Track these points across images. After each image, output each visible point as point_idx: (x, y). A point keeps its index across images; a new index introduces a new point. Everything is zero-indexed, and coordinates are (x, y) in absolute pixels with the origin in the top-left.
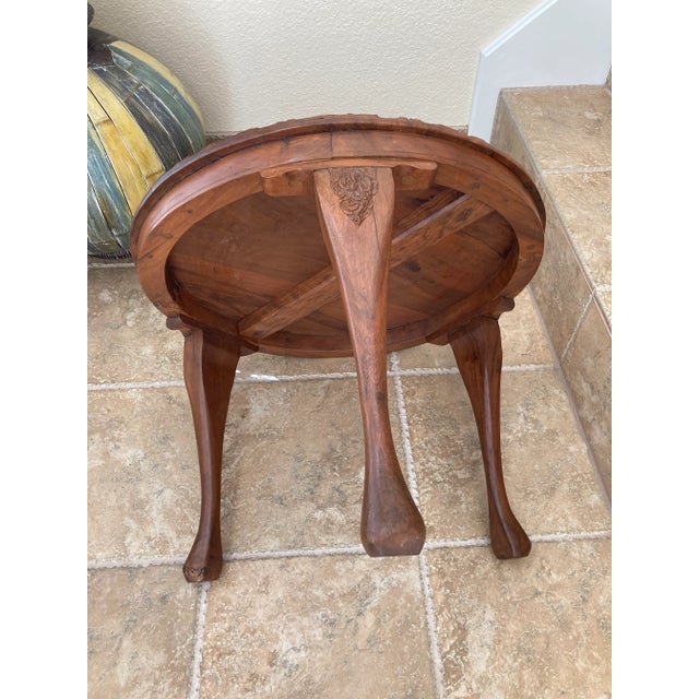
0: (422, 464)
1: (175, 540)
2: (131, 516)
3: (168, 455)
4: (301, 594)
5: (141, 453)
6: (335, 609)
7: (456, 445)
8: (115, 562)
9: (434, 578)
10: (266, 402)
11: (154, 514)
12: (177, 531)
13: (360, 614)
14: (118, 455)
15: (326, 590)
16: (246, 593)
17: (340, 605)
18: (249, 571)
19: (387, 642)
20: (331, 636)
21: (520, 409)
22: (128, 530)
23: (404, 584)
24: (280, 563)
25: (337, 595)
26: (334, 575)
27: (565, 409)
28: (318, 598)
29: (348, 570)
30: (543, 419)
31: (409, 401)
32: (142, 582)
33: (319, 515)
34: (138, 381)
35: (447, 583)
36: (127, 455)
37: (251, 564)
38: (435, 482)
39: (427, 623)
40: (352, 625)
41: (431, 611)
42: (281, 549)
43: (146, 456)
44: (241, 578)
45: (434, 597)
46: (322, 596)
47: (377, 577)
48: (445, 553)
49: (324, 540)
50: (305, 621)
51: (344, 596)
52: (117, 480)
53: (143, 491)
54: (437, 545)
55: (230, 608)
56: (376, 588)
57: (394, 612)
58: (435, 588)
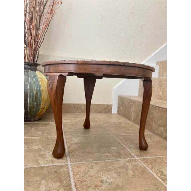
0: (128, 146)
2: (39, 157)
4: (105, 168)
5: (41, 147)
6: (118, 170)
8: (34, 166)
9: (146, 163)
10: (78, 139)
11: (48, 156)
13: (126, 171)
14: (32, 147)
15: (113, 167)
16: (86, 169)
18: (85, 165)
19: (139, 175)
20: (119, 175)
21: (148, 138)
22: (39, 160)
23: (137, 165)
24: (95, 163)
25: (117, 168)
26: (114, 164)
28: (111, 169)
29: (118, 163)
30: (155, 139)
31: (119, 138)
32: (46, 169)
34: (37, 137)
35: (150, 164)
36: (36, 147)
39: (149, 172)
40: (125, 173)
41: (149, 170)
42: (94, 161)
43: (42, 147)
44: (83, 166)
45: (148, 167)
46: (112, 168)
47: (128, 164)
48: (145, 159)
49: (107, 158)
50: (109, 173)
51: (119, 168)
52: (33, 151)
53: (43, 153)
54: (142, 158)
55: (81, 172)
56: (129, 166)
57: (137, 170)
58: (147, 165)
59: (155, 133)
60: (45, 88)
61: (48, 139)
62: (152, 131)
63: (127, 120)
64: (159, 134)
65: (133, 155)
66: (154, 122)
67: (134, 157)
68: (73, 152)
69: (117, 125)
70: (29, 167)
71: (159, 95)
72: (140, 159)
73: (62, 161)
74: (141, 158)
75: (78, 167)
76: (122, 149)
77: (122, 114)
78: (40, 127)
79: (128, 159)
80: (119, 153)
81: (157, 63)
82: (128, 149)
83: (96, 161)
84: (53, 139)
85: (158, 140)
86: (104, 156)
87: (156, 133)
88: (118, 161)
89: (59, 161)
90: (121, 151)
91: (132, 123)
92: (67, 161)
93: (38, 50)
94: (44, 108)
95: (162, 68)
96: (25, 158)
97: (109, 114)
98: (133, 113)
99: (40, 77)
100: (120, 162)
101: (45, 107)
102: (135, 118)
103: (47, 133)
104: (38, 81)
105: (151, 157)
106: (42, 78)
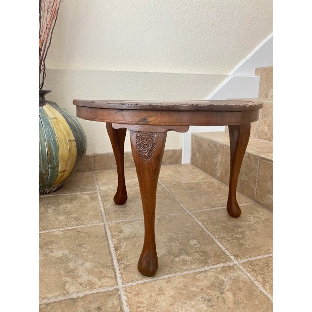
0: (218, 236)
1: (98, 282)
2: (67, 276)
3: (83, 250)
4: (184, 291)
5: (67, 252)
6: (207, 294)
7: (229, 228)
8: (60, 298)
9: (252, 273)
10: (130, 226)
11: (81, 273)
12: (98, 278)
13: (222, 293)
14: (53, 254)
15: (197, 287)
16: (151, 296)
17: (209, 291)
18: (149, 287)
19: (245, 302)
20: (211, 306)
21: (249, 215)
22: (66, 282)
23: (238, 277)
24: (165, 280)
25: (204, 288)
26: (198, 280)
27: (267, 213)
28: (195, 291)
29: (205, 277)
30: (261, 216)
31: (199, 219)
32: (82, 303)
33: (177, 259)
34: (59, 228)
35: (259, 273)
36: (59, 254)
37: (149, 284)
38: (228, 241)
39: (261, 292)
40: (221, 299)
41: (259, 286)
43: (70, 252)
44: (145, 291)
45: (257, 280)
46: (197, 290)
47: (222, 277)
48: (250, 263)
49: (185, 268)
50: (193, 303)
51: (209, 287)
52: (54, 264)
53: (72, 265)
54: (244, 261)
55: (144, 305)
56: (224, 281)
57: (240, 289)
58: (255, 277)
59: (259, 203)
60: (63, 136)
61: (79, 231)
62: (254, 199)
63: (209, 176)
64: (266, 205)
65: (228, 254)
66: (258, 185)
67: (230, 260)
68: (126, 259)
69: (193, 188)
70: (51, 301)
71: (262, 131)
72: (242, 264)
73: (108, 282)
74: (242, 261)
75: (138, 294)
76: (209, 244)
77: (200, 166)
78: (63, 206)
79: (222, 265)
80: (205, 252)
81: (257, 70)
82: (218, 243)
83: (167, 276)
84: (87, 231)
85: (266, 218)
86: (179, 262)
87: (262, 202)
88: (205, 271)
89: (102, 283)
90: (208, 248)
91: (218, 181)
92: (117, 280)
93: (43, 64)
94: (66, 171)
95: (266, 81)
96: (41, 280)
97: (177, 165)
98: (219, 165)
99: (53, 116)
100: (208, 273)
101: (67, 169)
102: (222, 173)
103: (75, 219)
104: (49, 124)
105: (259, 258)
106: (55, 118)
